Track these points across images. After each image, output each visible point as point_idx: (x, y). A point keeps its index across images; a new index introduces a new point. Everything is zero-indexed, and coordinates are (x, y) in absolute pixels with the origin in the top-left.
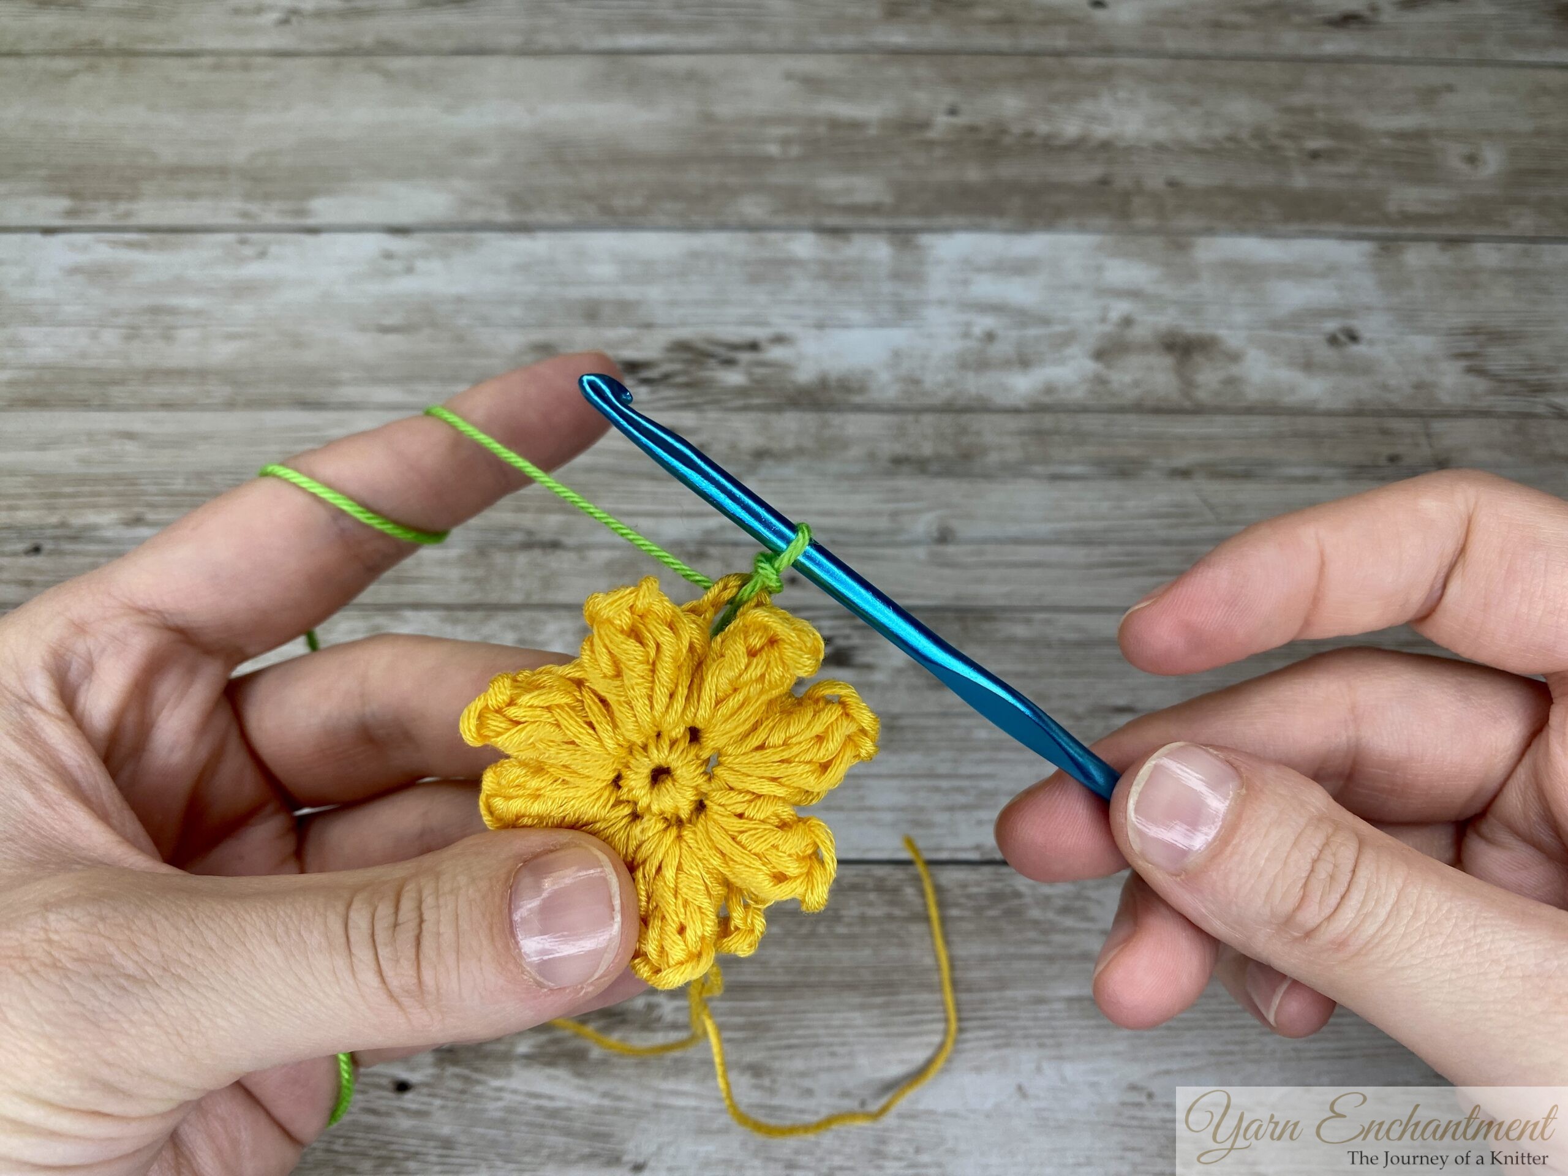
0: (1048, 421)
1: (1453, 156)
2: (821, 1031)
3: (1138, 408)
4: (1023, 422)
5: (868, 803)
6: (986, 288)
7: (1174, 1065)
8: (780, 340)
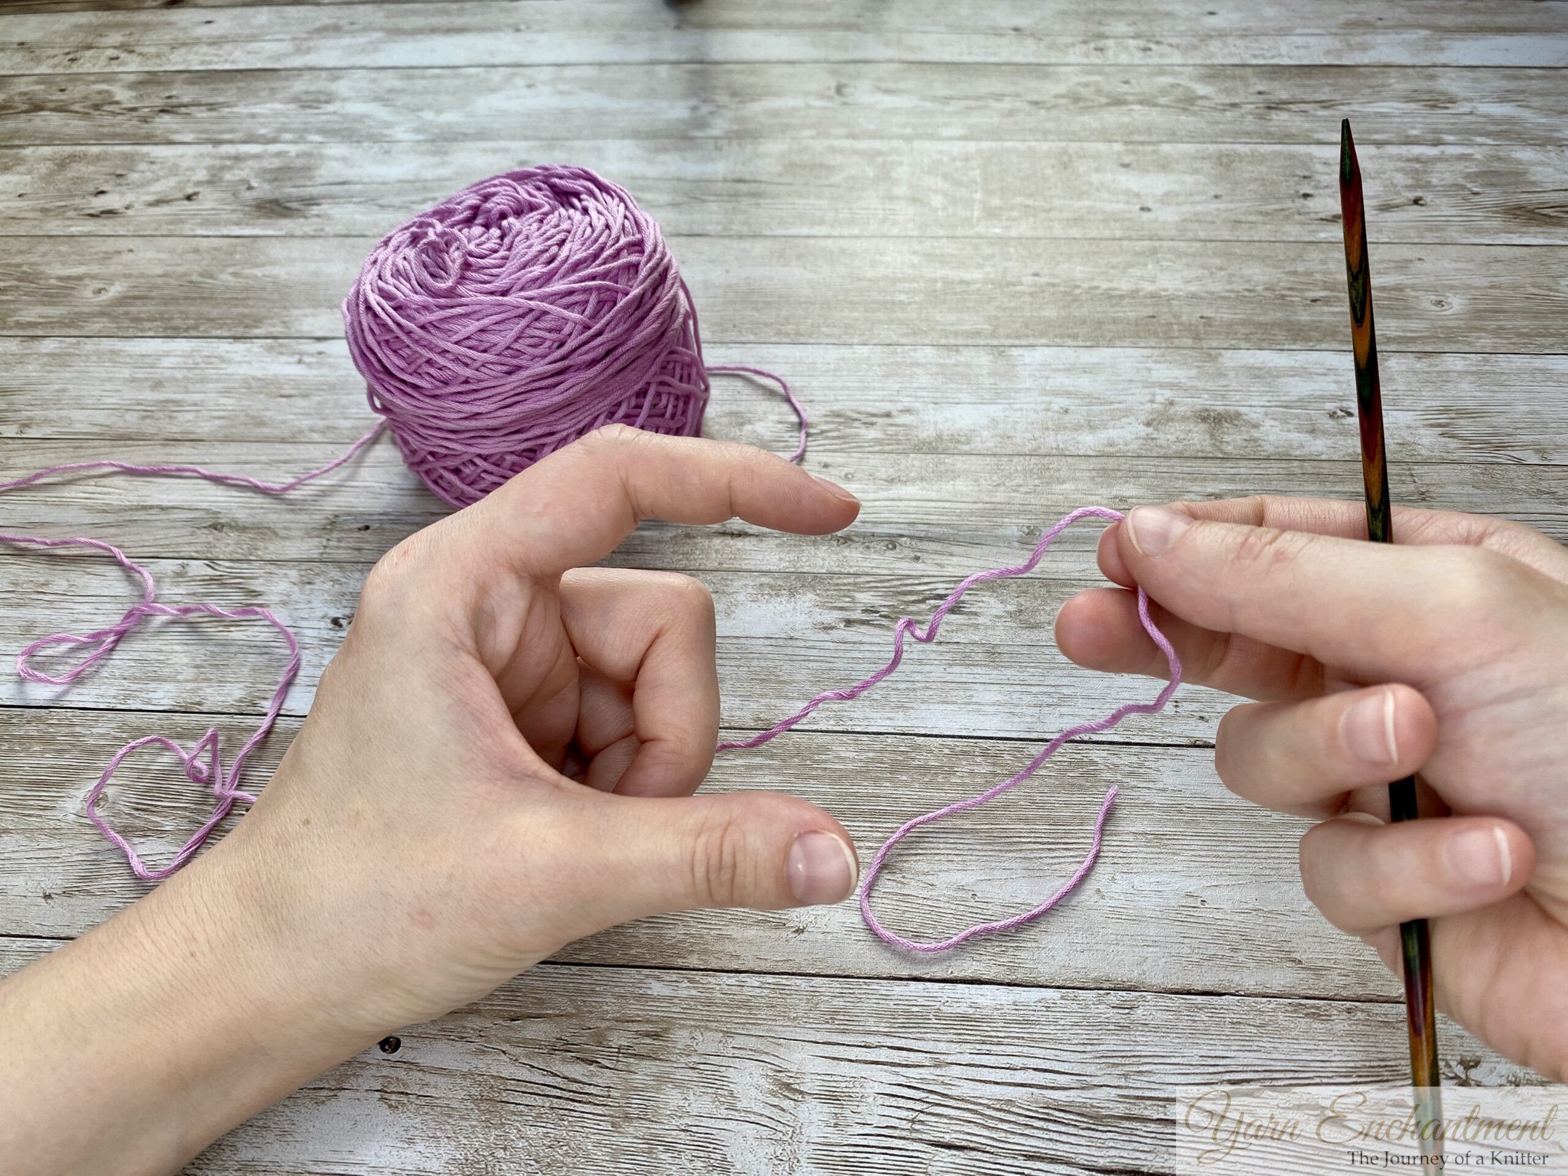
0: (1111, 463)
1: (1426, 302)
2: (942, 846)
3: (1180, 456)
4: (1093, 463)
5: (974, 700)
6: (1060, 381)
7: (1222, 881)
8: (908, 411)
